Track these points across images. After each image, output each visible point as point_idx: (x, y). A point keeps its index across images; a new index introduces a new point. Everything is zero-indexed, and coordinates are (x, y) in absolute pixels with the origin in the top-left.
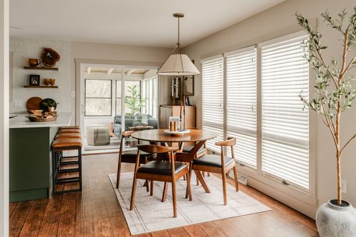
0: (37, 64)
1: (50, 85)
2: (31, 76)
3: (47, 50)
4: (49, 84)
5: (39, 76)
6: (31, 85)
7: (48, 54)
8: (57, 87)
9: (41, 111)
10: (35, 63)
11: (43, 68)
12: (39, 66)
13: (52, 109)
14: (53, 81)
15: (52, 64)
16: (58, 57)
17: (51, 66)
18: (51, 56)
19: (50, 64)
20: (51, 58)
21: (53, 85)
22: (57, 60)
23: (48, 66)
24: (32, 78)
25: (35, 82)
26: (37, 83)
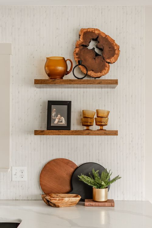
0: (67, 73)
1: (95, 127)
2: (51, 104)
4: (95, 123)
5: (68, 104)
6: (49, 127)
7: (92, 45)
8: (115, 133)
10: (60, 68)
11: (78, 81)
14: (105, 115)
15: (101, 71)
16: (114, 50)
17: (99, 74)
18: (97, 50)
19: (96, 72)
20: (97, 55)
21: (104, 128)
22: (112, 59)
23: (90, 76)
24: (54, 108)
25: (59, 120)
26: (64, 122)
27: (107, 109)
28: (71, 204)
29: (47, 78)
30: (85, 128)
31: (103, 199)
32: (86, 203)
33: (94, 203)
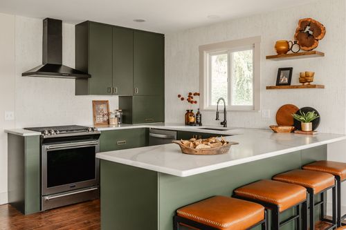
0: (289, 49)
1: (306, 84)
2: (280, 70)
3: (304, 23)
4: (306, 81)
5: (291, 69)
6: (279, 85)
7: (308, 29)
8: (314, 86)
9: (290, 128)
10: (283, 48)
11: (296, 54)
12: (290, 52)
13: (308, 126)
14: (310, 75)
15: (311, 46)
16: (321, 31)
17: (310, 48)
18: (311, 32)
19: (308, 47)
20: (310, 35)
21: (311, 83)
22: (319, 37)
23: (304, 50)
24: (282, 72)
25: (284, 80)
26: (287, 81)
27: (312, 71)
28: (286, 131)
29: (276, 54)
30: (301, 84)
31: (308, 130)
32: (295, 132)
33: (300, 132)
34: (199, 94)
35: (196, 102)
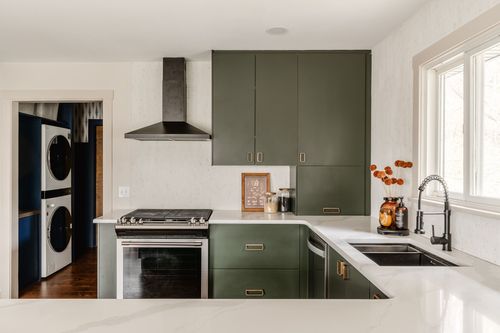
34: (409, 165)
35: (400, 182)
